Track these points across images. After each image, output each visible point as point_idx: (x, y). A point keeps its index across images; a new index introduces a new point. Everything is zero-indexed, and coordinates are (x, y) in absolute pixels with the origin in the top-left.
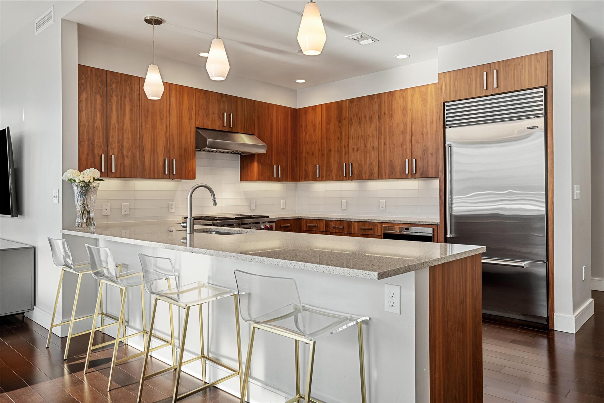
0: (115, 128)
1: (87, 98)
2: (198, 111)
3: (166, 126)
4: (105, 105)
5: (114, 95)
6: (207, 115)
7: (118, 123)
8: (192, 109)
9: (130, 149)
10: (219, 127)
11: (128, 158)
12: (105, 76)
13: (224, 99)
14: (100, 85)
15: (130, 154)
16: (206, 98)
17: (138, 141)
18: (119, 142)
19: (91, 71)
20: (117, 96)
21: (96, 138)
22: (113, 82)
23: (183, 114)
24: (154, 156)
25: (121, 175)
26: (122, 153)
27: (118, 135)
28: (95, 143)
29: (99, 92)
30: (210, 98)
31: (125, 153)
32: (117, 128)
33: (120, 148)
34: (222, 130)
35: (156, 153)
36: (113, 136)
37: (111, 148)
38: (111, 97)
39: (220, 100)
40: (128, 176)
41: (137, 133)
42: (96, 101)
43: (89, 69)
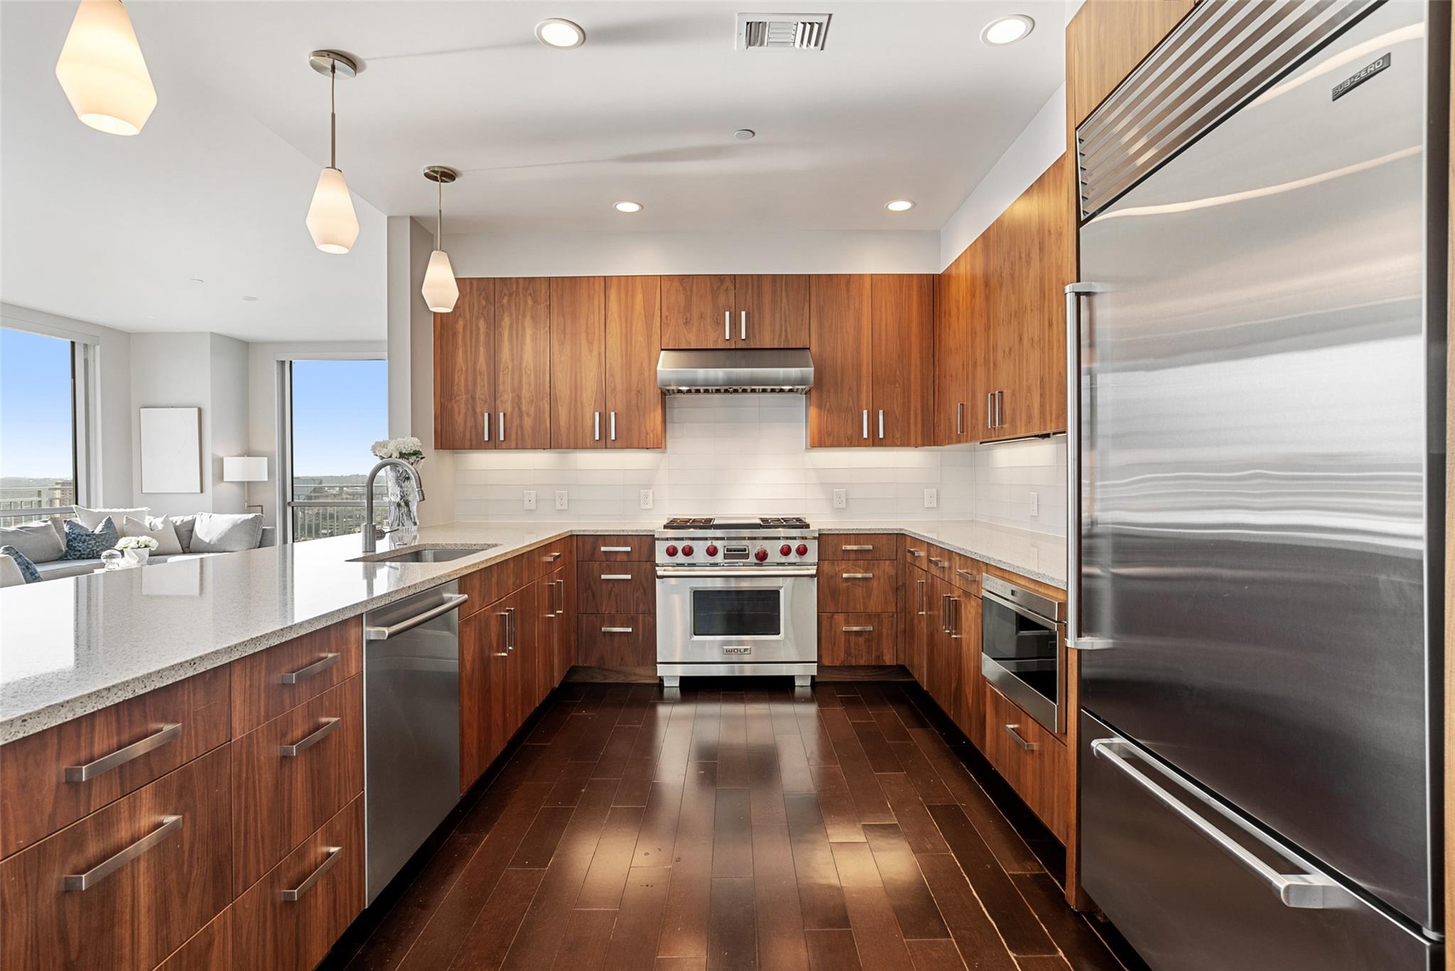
0: (508, 368)
1: (465, 327)
2: (667, 317)
3: (600, 354)
4: (492, 334)
5: (506, 314)
6: (686, 323)
7: (513, 360)
8: (654, 314)
9: (532, 401)
10: (716, 342)
11: (528, 415)
12: (491, 286)
13: (728, 283)
14: (484, 303)
15: (532, 410)
16: (685, 289)
17: (548, 385)
18: (513, 391)
19: (471, 284)
20: (511, 316)
21: (479, 388)
22: (505, 295)
23: (634, 328)
24: (576, 409)
25: (517, 444)
26: (520, 409)
27: (513, 379)
28: (477, 396)
29: (482, 314)
30: (694, 289)
31: (524, 408)
32: (510, 367)
33: (517, 400)
34: (722, 347)
35: (579, 404)
36: (504, 382)
37: (502, 401)
38: (502, 319)
39: (719, 288)
40: (529, 447)
41: (544, 373)
42: (478, 329)
43: (468, 282)
